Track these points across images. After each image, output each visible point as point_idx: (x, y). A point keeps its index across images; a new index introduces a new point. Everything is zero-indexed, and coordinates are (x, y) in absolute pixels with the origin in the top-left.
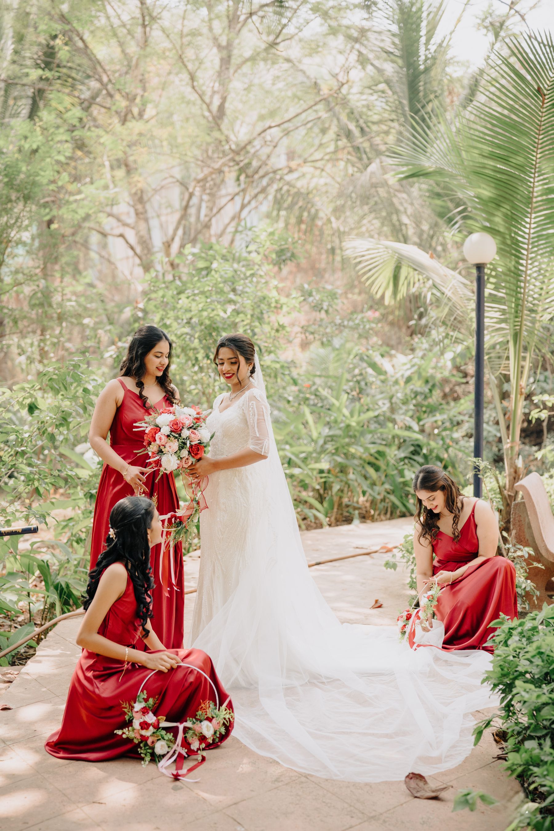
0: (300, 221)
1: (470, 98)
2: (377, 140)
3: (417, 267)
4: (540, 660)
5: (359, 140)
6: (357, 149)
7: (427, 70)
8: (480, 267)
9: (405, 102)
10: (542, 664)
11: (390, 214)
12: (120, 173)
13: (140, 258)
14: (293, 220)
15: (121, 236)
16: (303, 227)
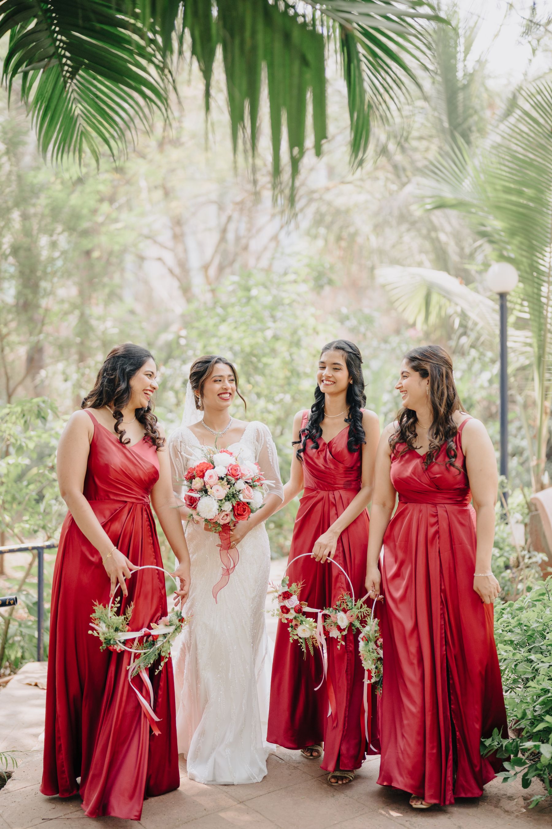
0: (339, 238)
1: (508, 113)
2: (417, 156)
3: (447, 295)
4: (520, 630)
5: (398, 157)
6: (395, 167)
7: (465, 87)
8: (503, 296)
9: (445, 118)
10: (520, 632)
11: (429, 231)
12: (158, 194)
13: (179, 279)
14: (332, 238)
15: (160, 259)
16: (343, 244)
